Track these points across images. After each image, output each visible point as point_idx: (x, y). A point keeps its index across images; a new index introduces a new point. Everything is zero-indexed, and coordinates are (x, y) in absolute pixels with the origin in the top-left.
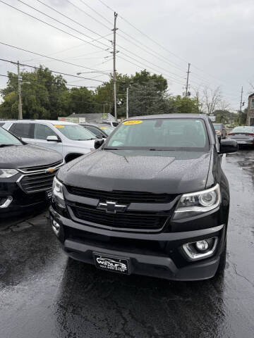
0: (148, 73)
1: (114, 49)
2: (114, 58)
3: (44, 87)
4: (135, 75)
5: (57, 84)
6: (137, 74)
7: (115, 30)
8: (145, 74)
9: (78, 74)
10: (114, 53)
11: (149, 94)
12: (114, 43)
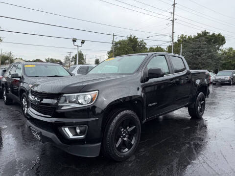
0: (208, 33)
1: (173, 18)
2: (173, 25)
3: (131, 48)
4: (196, 35)
5: (140, 46)
6: (199, 34)
7: (174, 5)
8: (205, 33)
9: (148, 37)
10: (173, 21)
11: (199, 47)
12: (174, 14)
